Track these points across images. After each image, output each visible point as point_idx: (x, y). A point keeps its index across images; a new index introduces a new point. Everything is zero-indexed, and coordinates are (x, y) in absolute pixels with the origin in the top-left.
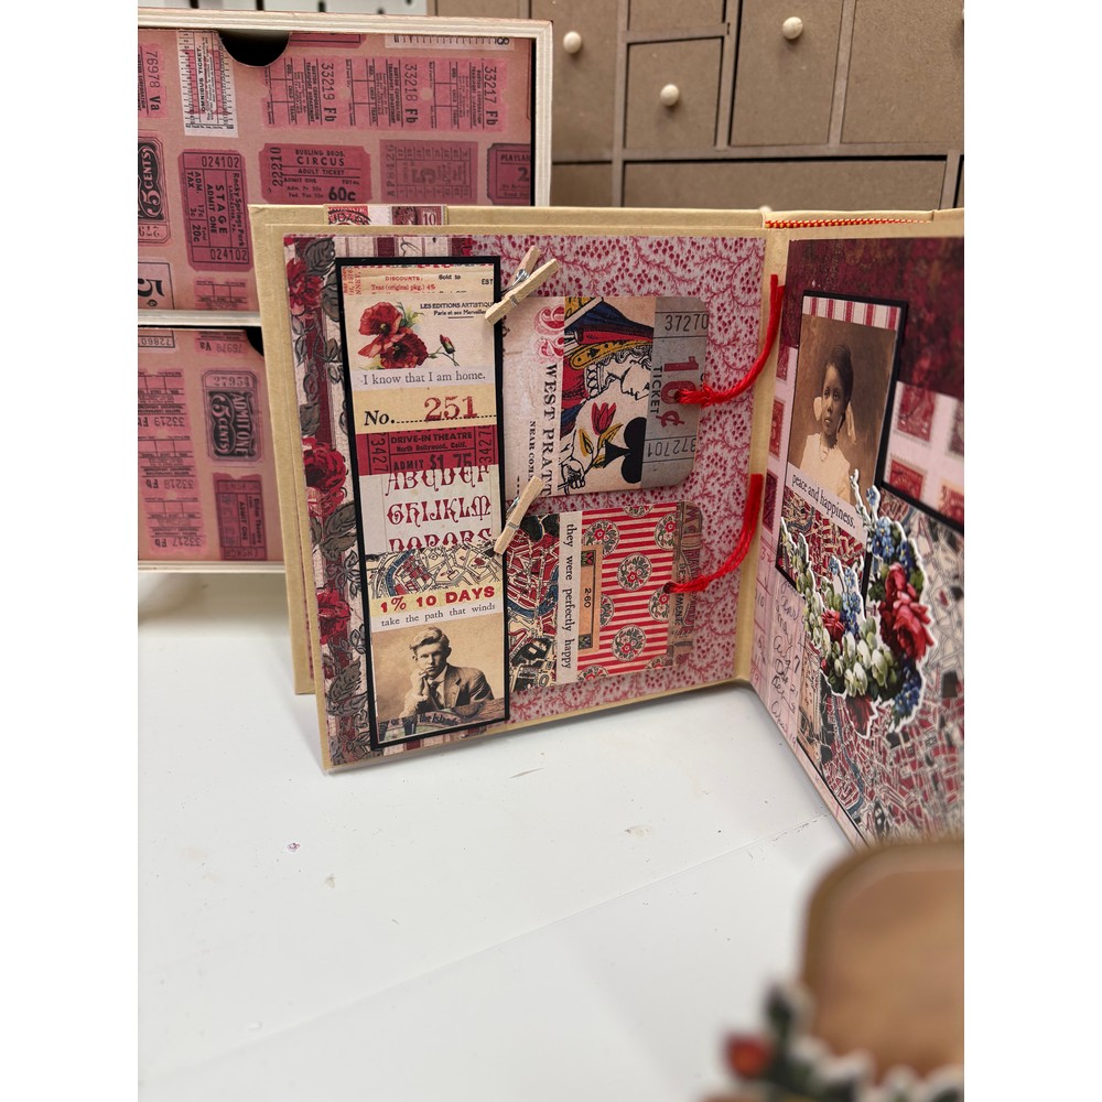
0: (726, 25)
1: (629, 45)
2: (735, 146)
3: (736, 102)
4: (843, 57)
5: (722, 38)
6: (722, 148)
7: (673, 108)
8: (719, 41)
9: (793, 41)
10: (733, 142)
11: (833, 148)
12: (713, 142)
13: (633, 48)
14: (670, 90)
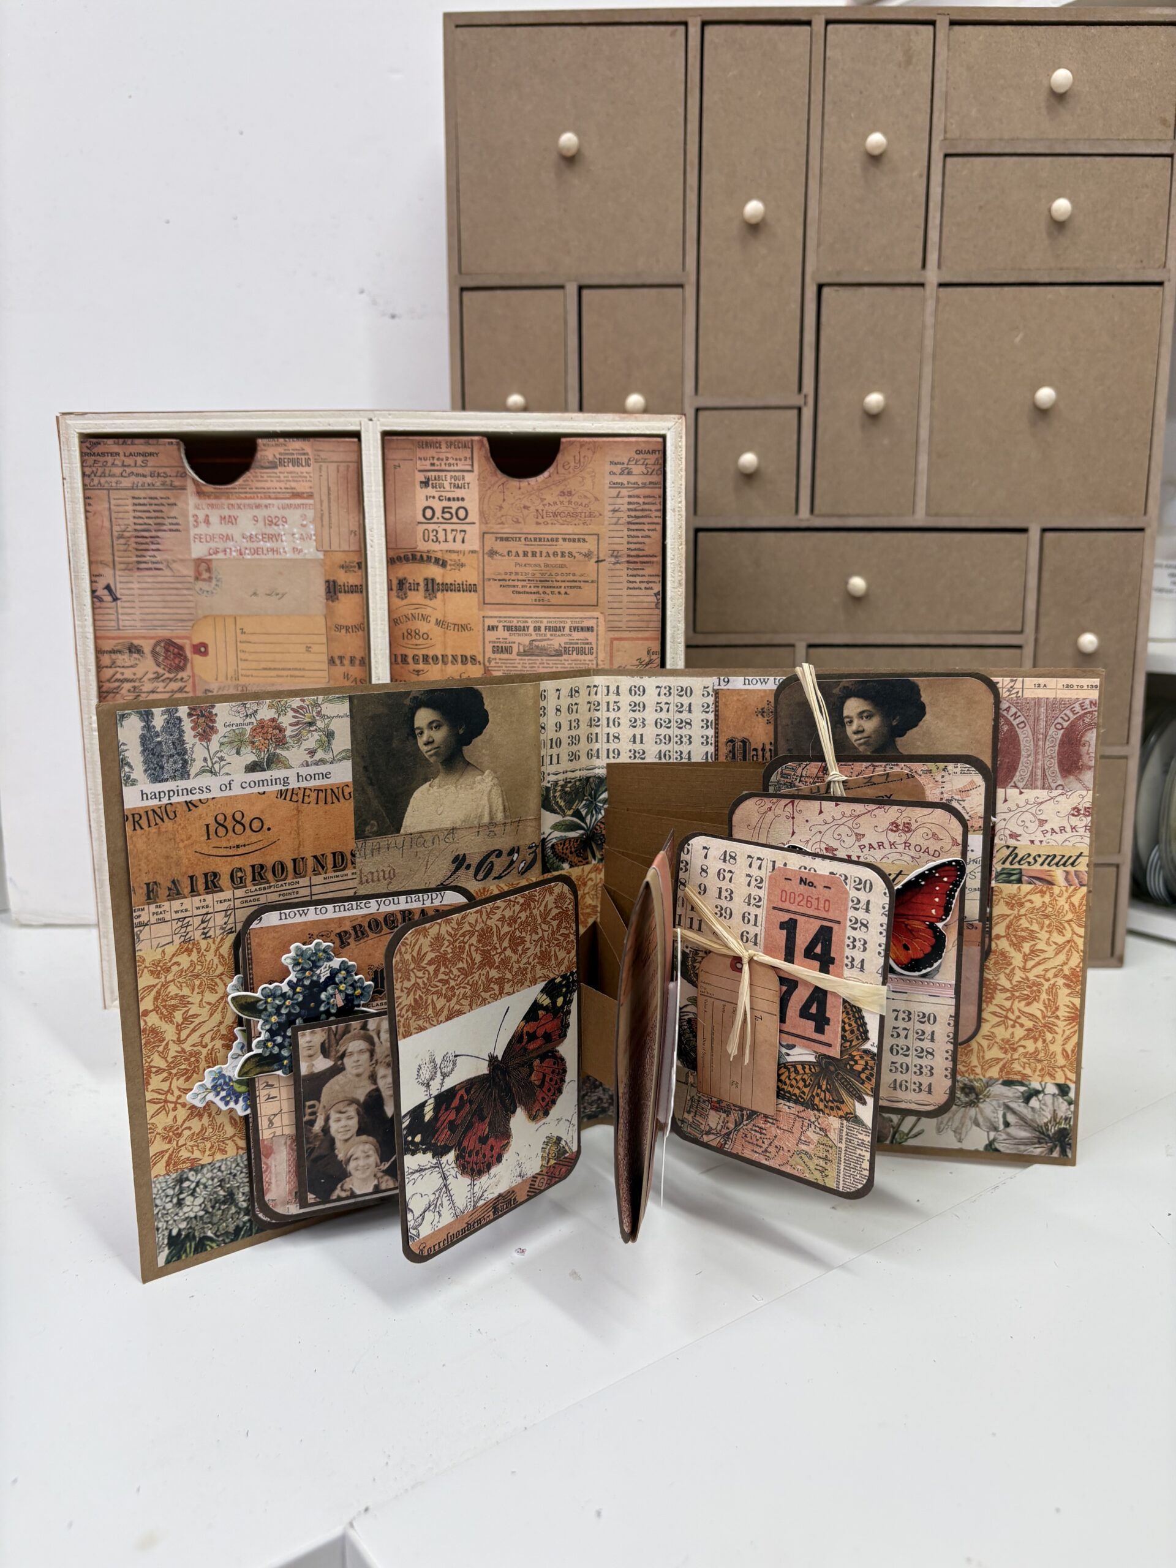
0: (802, 396)
1: (697, 410)
2: (819, 516)
3: (818, 472)
4: (924, 434)
5: (800, 409)
6: (804, 517)
7: (749, 477)
8: (795, 412)
9: (873, 417)
10: (816, 511)
11: (920, 519)
12: (794, 511)
13: (701, 414)
14: (749, 459)
